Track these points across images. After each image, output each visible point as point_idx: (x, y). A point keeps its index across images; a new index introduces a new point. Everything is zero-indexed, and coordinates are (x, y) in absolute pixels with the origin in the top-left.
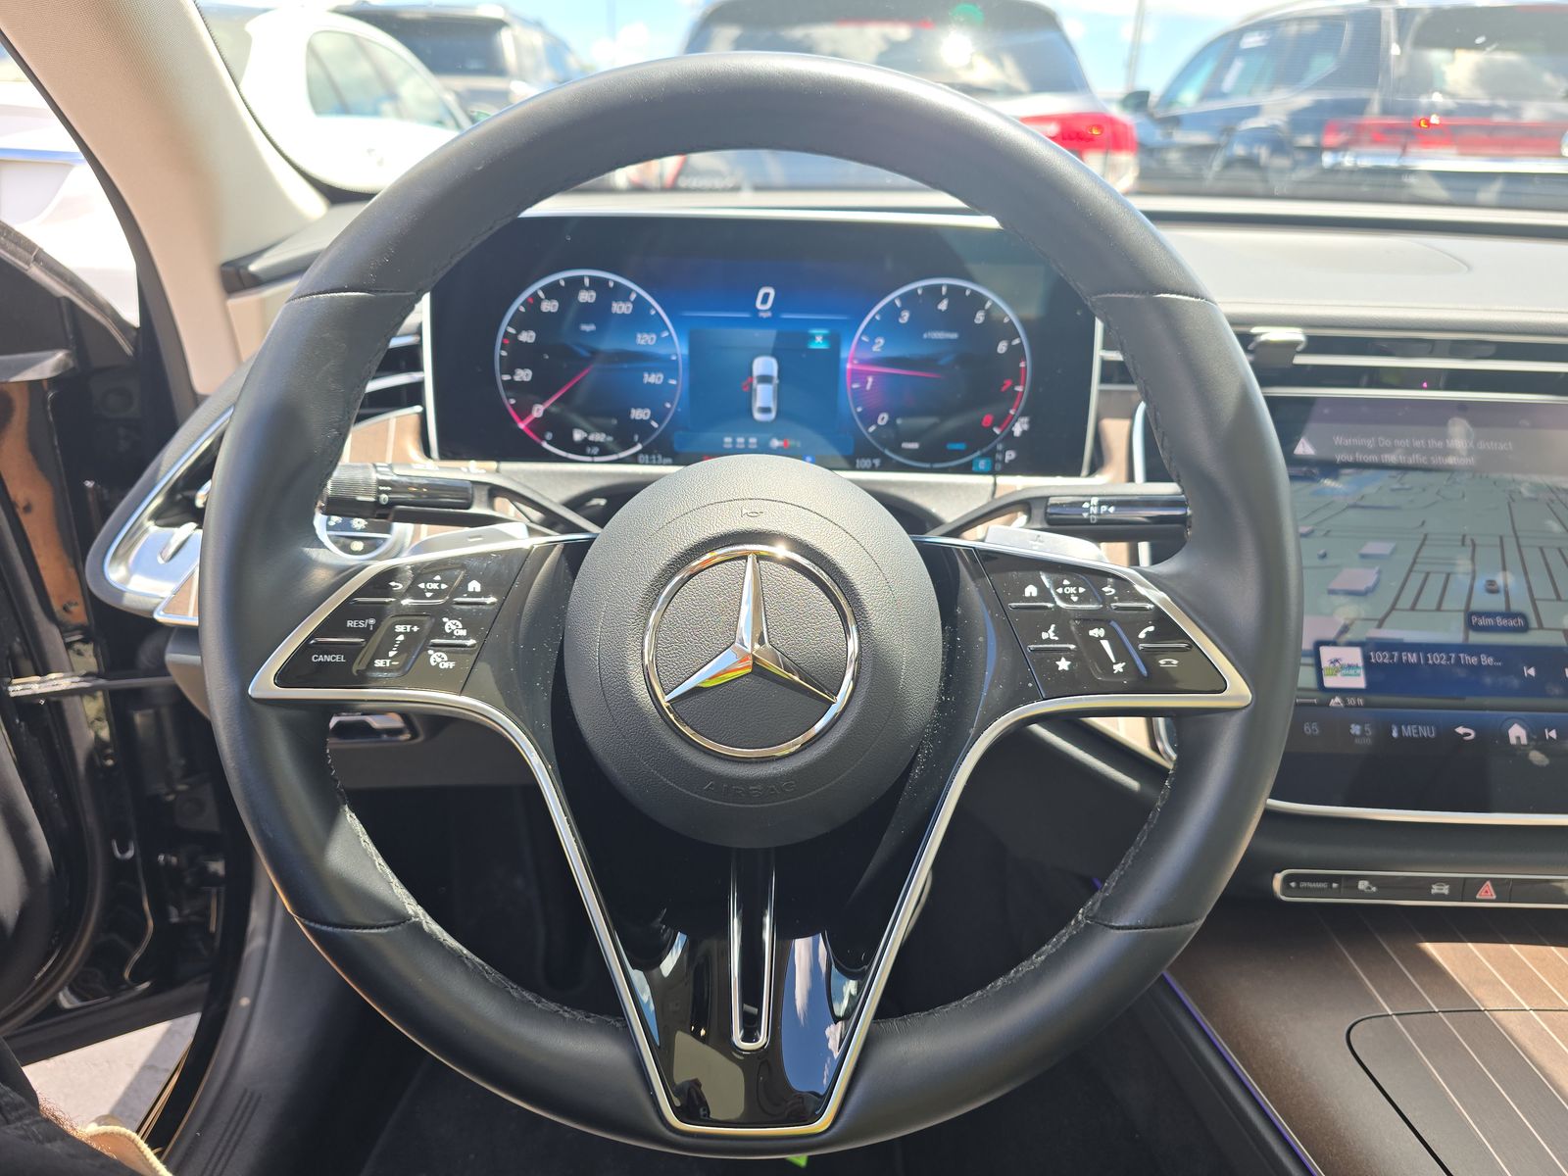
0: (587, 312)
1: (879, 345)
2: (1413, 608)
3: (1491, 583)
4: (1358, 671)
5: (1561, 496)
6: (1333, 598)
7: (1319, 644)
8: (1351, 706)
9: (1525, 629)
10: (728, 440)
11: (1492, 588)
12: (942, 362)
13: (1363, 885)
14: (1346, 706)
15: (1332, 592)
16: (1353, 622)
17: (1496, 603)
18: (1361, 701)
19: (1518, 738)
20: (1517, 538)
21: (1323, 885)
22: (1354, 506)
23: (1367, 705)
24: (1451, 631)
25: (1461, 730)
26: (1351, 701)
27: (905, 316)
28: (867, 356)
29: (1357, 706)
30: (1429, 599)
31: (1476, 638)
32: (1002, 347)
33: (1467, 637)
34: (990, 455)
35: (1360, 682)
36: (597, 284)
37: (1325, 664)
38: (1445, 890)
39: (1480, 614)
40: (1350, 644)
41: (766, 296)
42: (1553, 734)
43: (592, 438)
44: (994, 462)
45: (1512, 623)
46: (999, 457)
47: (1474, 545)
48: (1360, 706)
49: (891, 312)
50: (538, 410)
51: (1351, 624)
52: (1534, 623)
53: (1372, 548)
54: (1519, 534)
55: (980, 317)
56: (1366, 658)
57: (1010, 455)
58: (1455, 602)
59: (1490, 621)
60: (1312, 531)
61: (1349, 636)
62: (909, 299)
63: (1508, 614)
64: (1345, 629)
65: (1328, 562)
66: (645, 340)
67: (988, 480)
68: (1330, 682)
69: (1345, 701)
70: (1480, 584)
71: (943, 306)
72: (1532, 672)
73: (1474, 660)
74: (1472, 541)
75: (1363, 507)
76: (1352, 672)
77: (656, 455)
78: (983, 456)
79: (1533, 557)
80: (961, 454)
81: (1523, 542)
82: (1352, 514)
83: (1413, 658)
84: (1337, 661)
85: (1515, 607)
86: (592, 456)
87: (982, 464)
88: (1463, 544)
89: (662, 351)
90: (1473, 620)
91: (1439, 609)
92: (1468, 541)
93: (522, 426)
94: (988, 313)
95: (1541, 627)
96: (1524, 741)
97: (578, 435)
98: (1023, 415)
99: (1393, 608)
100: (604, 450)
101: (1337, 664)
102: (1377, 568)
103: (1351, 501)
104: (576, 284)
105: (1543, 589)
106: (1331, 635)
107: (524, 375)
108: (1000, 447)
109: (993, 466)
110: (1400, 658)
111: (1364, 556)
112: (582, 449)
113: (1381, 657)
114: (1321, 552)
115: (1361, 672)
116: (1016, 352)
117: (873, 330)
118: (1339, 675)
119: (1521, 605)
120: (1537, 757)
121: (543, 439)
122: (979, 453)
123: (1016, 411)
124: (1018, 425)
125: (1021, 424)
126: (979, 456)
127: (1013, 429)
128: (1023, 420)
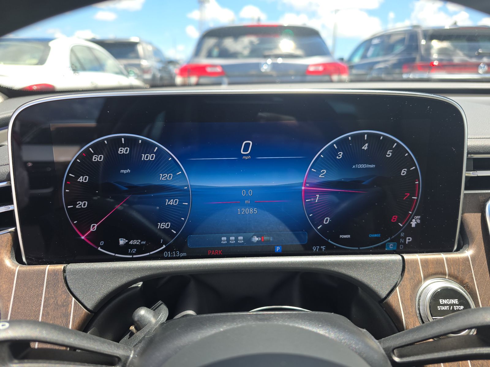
0: (125, 161)
1: (323, 175)
10: (224, 238)
12: (365, 183)
27: (341, 154)
28: (316, 181)
32: (404, 172)
34: (396, 240)
36: (130, 142)
41: (247, 145)
43: (131, 243)
44: (399, 244)
46: (402, 241)
49: (332, 152)
50: (94, 226)
55: (389, 154)
57: (409, 240)
62: (342, 144)
66: (165, 178)
67: (397, 257)
71: (365, 147)
77: (175, 251)
78: (392, 241)
80: (377, 240)
86: (133, 254)
87: (391, 246)
89: (177, 184)
93: (83, 238)
94: (395, 151)
97: (122, 242)
98: (416, 215)
100: (140, 249)
104: (116, 143)
107: (82, 204)
108: (402, 235)
109: (398, 247)
112: (125, 250)
116: (413, 175)
117: (319, 165)
121: (99, 246)
122: (389, 239)
123: (413, 212)
124: (414, 220)
125: (416, 219)
126: (389, 242)
127: (411, 223)
128: (417, 217)
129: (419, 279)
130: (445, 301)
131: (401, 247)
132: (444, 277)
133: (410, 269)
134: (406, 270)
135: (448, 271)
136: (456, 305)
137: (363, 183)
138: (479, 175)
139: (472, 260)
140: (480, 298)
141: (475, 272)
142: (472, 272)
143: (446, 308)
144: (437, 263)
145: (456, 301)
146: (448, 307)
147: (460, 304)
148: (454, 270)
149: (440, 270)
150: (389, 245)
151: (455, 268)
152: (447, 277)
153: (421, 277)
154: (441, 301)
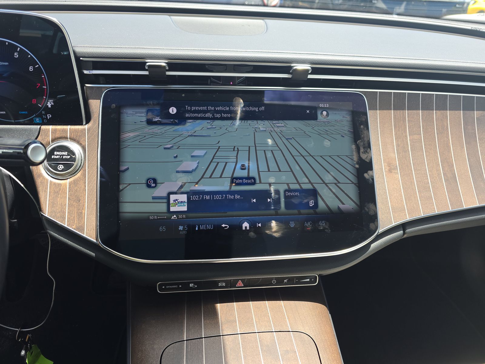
2: (210, 177)
3: (243, 165)
4: (185, 204)
5: (275, 129)
6: (177, 174)
7: (170, 194)
8: (180, 219)
9: (254, 183)
11: (243, 168)
12: (5, 75)
13: (191, 285)
14: (178, 219)
15: (178, 172)
16: (185, 183)
17: (244, 173)
18: (184, 216)
19: (246, 227)
20: (255, 146)
21: (176, 286)
22: (191, 136)
23: (187, 218)
24: (224, 186)
25: (223, 226)
26: (180, 216)
29: (183, 218)
30: (217, 173)
31: (235, 188)
32: (31, 69)
33: (231, 188)
34: (40, 116)
35: (185, 208)
37: (171, 201)
38: (224, 284)
39: (237, 178)
40: (183, 193)
42: (260, 225)
44: (43, 119)
45: (249, 181)
46: (44, 117)
47: (238, 150)
48: (184, 218)
51: (184, 185)
52: (258, 181)
53: (197, 153)
54: (257, 145)
55: (16, 55)
56: (189, 198)
57: (49, 116)
58: (228, 173)
59: (241, 181)
60: (173, 147)
61: (183, 190)
63: (248, 178)
64: (182, 187)
65: (177, 159)
68: (172, 209)
69: (178, 217)
70: (239, 166)
72: (255, 200)
73: (232, 197)
74: (238, 148)
75: (195, 136)
76: (182, 204)
78: (36, 117)
79: (261, 154)
80: (27, 116)
81: (257, 148)
82: (189, 139)
83: (208, 197)
84: (177, 200)
85: (251, 175)
87: (37, 120)
88: (234, 150)
90: (234, 180)
91: (221, 177)
92: (236, 149)
94: (20, 54)
95: (260, 182)
96: (248, 228)
98: (49, 99)
99: (202, 177)
101: (177, 202)
102: (198, 161)
103: (190, 134)
105: (263, 167)
106: (175, 190)
108: (43, 112)
109: (43, 121)
110: (203, 197)
111: (192, 156)
113: (195, 198)
114: (175, 155)
115: (186, 204)
116: (38, 71)
118: (177, 206)
119: (253, 173)
120: (252, 234)
122: (35, 115)
123: (46, 97)
124: (49, 103)
125: (50, 102)
126: (35, 117)
127: (47, 105)
128: (51, 101)
129: (47, 140)
130: (58, 153)
131: (45, 121)
132: (67, 139)
133: (43, 134)
134: (40, 135)
135: (69, 136)
136: (65, 155)
137: (4, 76)
138: (93, 73)
139: (87, 130)
140: (88, 153)
141: (88, 137)
142: (86, 137)
143: (57, 157)
144: (63, 131)
145: (66, 153)
146: (59, 156)
147: (68, 155)
148: (74, 135)
149: (64, 135)
150: (36, 120)
151: (75, 134)
152: (69, 140)
153: (49, 139)
154: (55, 153)
